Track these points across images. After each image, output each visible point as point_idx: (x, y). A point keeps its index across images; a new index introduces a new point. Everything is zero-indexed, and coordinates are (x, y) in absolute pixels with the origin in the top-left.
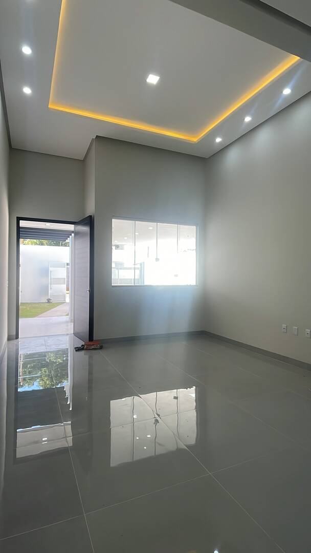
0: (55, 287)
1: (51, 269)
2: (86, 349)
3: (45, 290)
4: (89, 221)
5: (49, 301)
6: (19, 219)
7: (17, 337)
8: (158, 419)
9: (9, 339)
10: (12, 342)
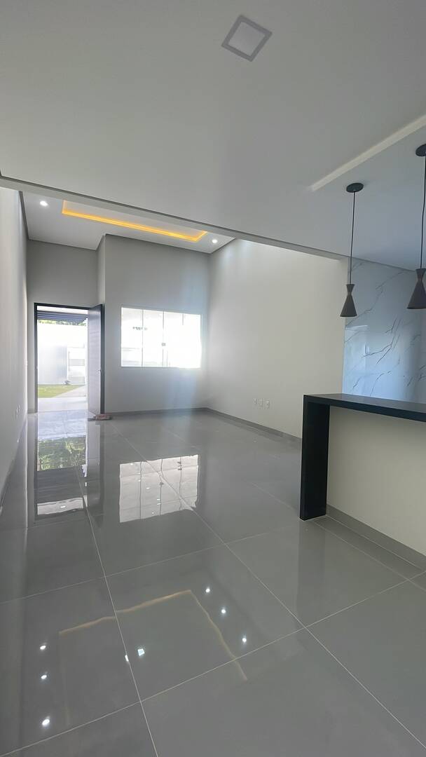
0: (74, 369)
1: (68, 350)
2: (98, 420)
3: (63, 372)
4: (101, 308)
5: (67, 383)
6: (36, 305)
7: (36, 411)
8: (164, 481)
9: (29, 412)
10: (31, 415)
